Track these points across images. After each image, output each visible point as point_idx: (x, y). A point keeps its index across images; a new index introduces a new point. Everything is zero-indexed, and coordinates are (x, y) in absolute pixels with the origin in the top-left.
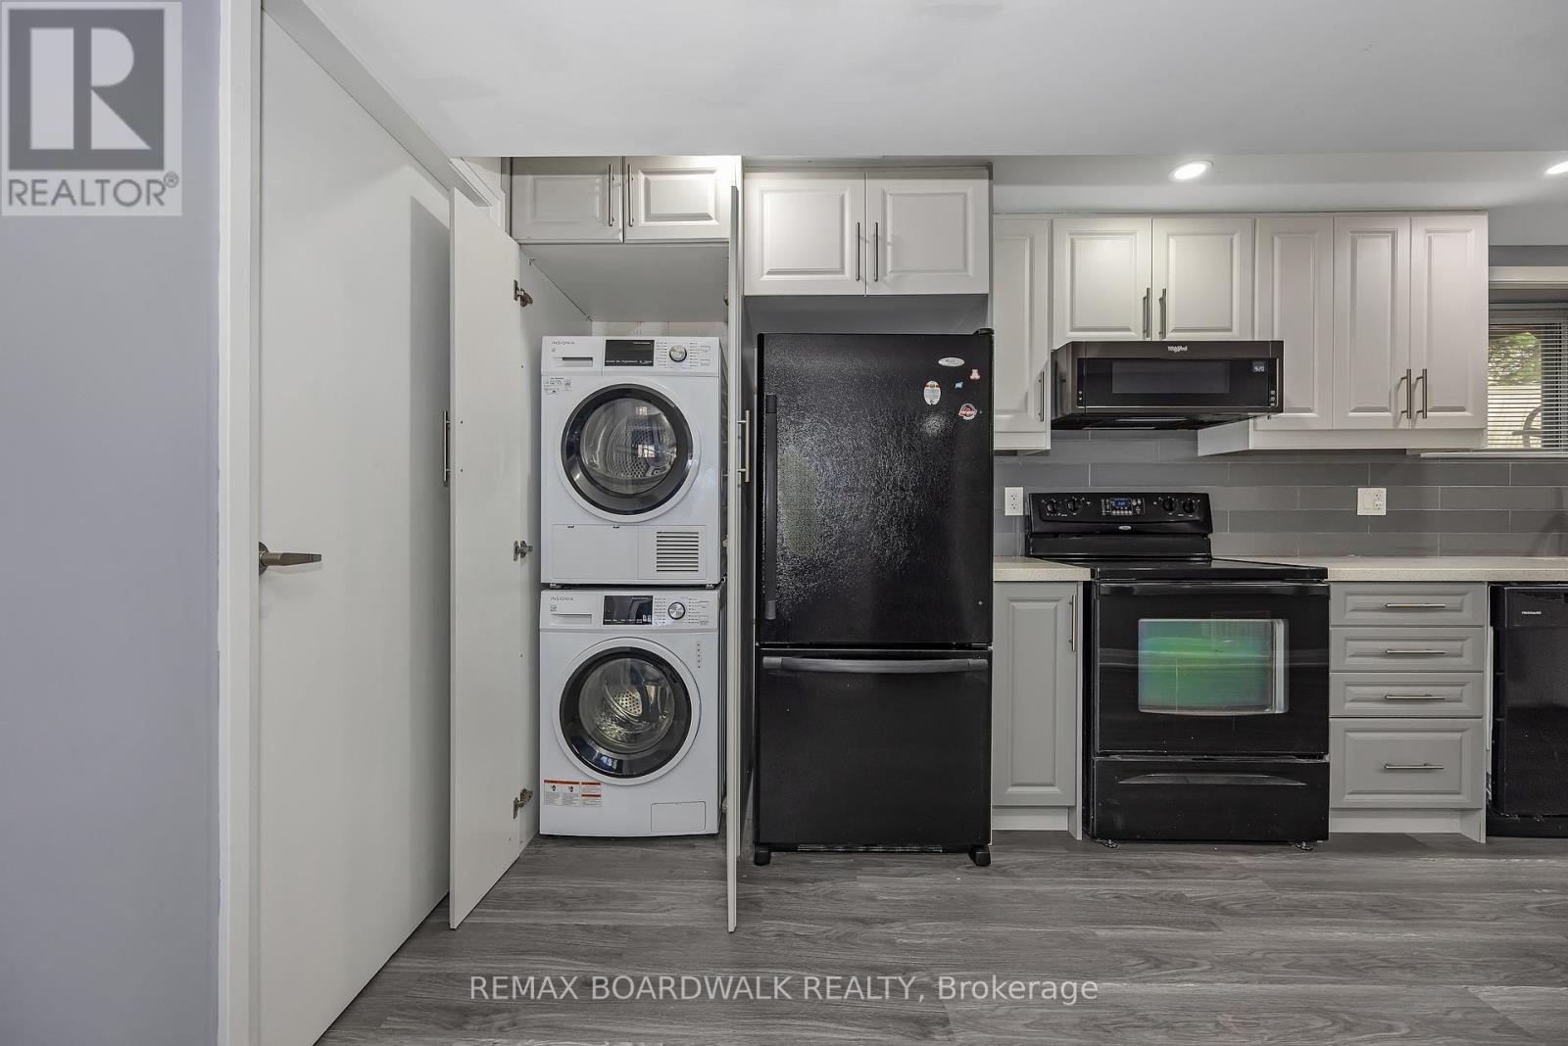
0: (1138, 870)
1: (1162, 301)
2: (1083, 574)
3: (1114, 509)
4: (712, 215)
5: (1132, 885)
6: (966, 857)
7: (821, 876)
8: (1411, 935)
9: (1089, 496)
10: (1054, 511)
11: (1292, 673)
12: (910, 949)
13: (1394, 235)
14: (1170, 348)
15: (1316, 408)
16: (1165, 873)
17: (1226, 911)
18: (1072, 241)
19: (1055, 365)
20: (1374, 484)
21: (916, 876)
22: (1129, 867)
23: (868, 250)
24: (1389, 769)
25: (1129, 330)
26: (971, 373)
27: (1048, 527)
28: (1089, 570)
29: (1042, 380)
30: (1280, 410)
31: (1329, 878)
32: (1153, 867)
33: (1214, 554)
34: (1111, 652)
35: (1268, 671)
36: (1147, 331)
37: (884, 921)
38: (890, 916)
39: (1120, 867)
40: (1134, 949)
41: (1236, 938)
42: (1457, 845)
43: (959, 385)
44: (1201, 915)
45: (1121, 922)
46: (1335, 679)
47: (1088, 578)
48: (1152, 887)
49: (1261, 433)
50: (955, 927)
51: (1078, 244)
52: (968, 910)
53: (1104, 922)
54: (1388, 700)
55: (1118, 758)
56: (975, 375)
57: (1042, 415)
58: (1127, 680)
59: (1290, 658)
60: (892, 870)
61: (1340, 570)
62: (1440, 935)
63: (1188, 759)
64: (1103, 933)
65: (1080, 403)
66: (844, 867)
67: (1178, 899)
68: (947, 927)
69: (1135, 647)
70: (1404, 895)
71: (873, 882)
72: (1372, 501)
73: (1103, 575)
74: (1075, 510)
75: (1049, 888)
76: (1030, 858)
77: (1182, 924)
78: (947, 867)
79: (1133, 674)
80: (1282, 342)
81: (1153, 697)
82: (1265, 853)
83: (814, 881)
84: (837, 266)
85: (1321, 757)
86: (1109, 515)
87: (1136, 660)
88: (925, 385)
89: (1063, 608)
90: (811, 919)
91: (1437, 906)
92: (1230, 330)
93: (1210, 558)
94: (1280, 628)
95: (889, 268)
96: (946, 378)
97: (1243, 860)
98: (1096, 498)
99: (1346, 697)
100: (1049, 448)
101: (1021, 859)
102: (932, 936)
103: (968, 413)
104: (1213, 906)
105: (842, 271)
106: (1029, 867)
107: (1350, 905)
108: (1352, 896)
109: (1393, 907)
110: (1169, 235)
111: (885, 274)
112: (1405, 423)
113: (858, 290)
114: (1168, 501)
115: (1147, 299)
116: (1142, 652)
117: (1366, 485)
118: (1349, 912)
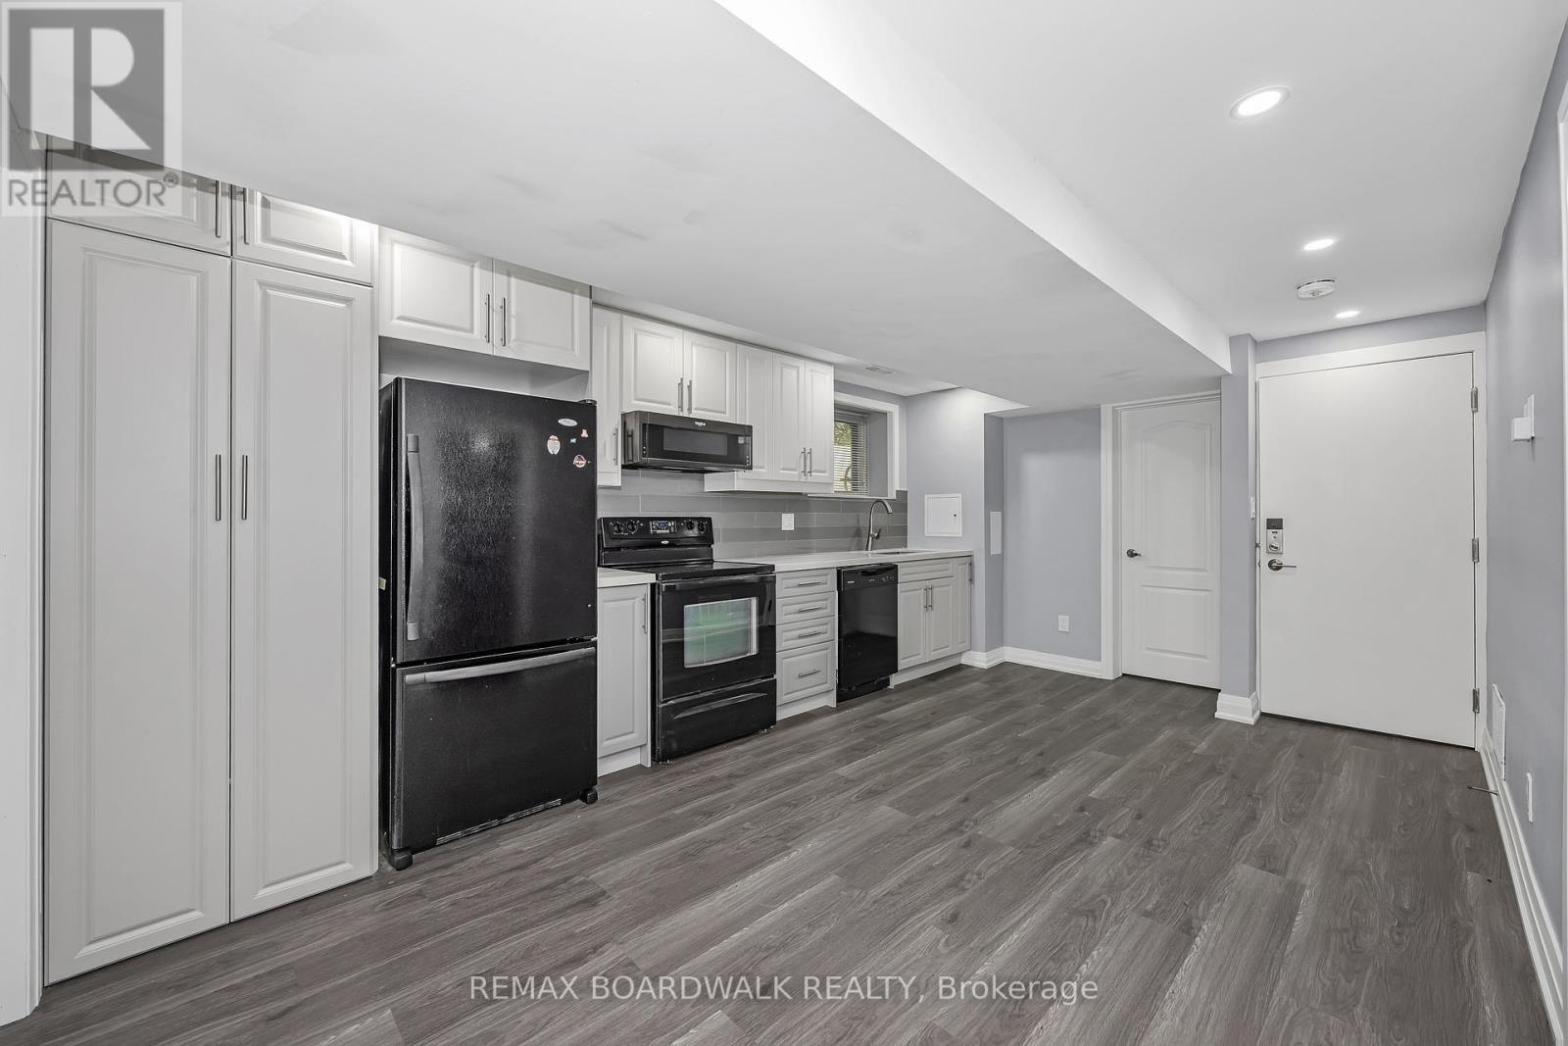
0: (688, 772)
1: (690, 387)
2: (651, 578)
3: (658, 529)
4: (347, 256)
5: (686, 781)
6: (578, 802)
7: (466, 856)
8: (813, 758)
9: (642, 519)
10: (620, 531)
11: (760, 630)
12: (562, 868)
13: (797, 368)
14: (697, 423)
15: (766, 466)
16: (701, 768)
17: (736, 776)
18: (635, 336)
19: (624, 424)
20: (789, 512)
21: (546, 826)
22: (682, 772)
23: (496, 318)
24: (801, 676)
25: (669, 404)
26: (582, 432)
27: (615, 543)
28: (654, 575)
29: (616, 434)
30: (751, 468)
31: (777, 744)
32: (695, 768)
33: (714, 558)
34: (669, 631)
35: (748, 632)
36: (681, 407)
37: (536, 861)
38: (539, 857)
39: (678, 774)
40: (696, 812)
41: (742, 787)
42: (825, 711)
43: (573, 441)
44: (725, 783)
45: (686, 802)
46: (779, 629)
47: (654, 581)
48: (697, 778)
49: (740, 480)
50: (591, 843)
51: (639, 337)
52: (589, 833)
53: (675, 806)
54: (800, 637)
55: (672, 702)
56: (585, 434)
57: (616, 460)
58: (676, 649)
59: (760, 621)
60: (526, 830)
61: (781, 565)
62: (824, 754)
63: (710, 693)
64: (678, 811)
65: (644, 456)
66: (487, 841)
67: (712, 780)
68: (583, 847)
69: (681, 625)
70: (810, 741)
71: (514, 842)
72: (788, 522)
73: (664, 577)
74: (633, 529)
75: (639, 800)
76: (622, 788)
77: (719, 790)
78: (568, 813)
79: (681, 645)
80: (751, 427)
81: (692, 658)
82: (748, 741)
83: (462, 860)
84: (467, 326)
85: (773, 676)
86: (655, 533)
87: (682, 636)
88: (548, 439)
89: (638, 603)
90: (474, 884)
91: (821, 741)
92: (724, 413)
93: (711, 561)
94: (754, 602)
95: (513, 337)
96: (564, 434)
97: (739, 748)
98: (646, 520)
99: (783, 640)
100: (620, 485)
101: (616, 790)
102: (576, 855)
103: (580, 463)
104: (730, 776)
105: (471, 331)
106: (623, 793)
107: (790, 753)
108: (789, 749)
109: (806, 749)
110: (692, 344)
111: (509, 341)
112: (803, 479)
113: (486, 349)
114: (689, 523)
115: (681, 384)
116: (687, 629)
117: (785, 512)
118: (788, 757)
